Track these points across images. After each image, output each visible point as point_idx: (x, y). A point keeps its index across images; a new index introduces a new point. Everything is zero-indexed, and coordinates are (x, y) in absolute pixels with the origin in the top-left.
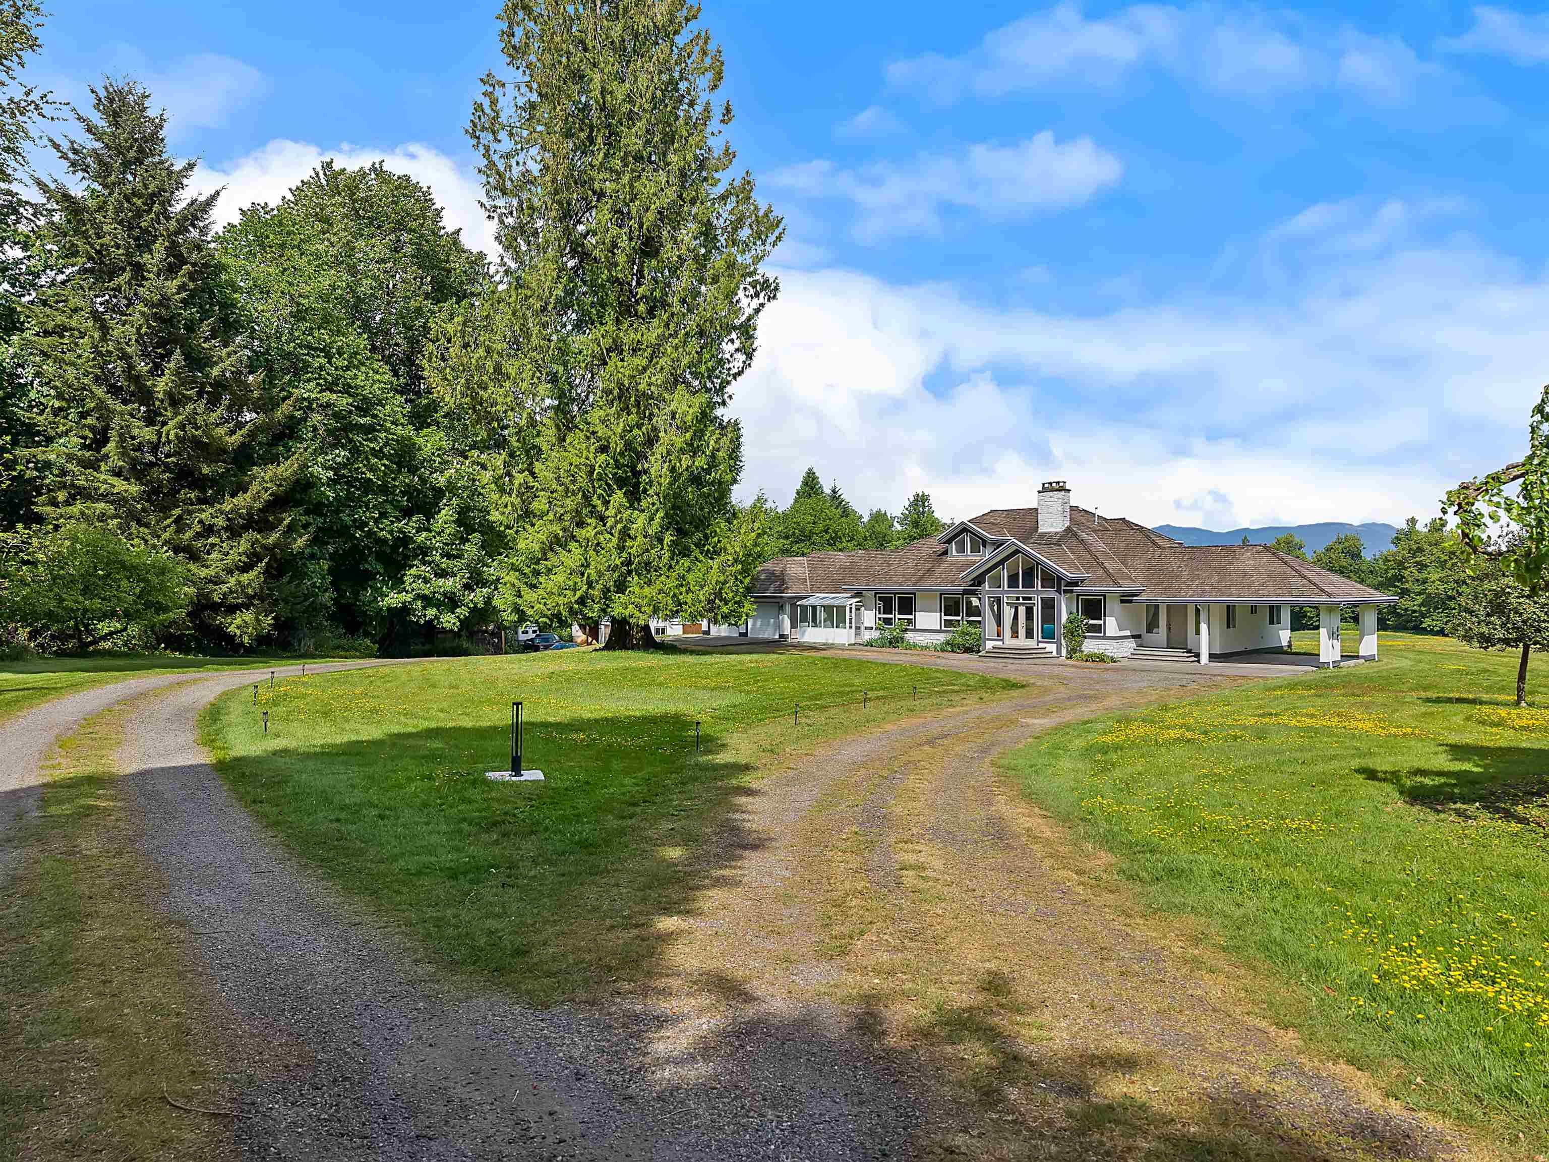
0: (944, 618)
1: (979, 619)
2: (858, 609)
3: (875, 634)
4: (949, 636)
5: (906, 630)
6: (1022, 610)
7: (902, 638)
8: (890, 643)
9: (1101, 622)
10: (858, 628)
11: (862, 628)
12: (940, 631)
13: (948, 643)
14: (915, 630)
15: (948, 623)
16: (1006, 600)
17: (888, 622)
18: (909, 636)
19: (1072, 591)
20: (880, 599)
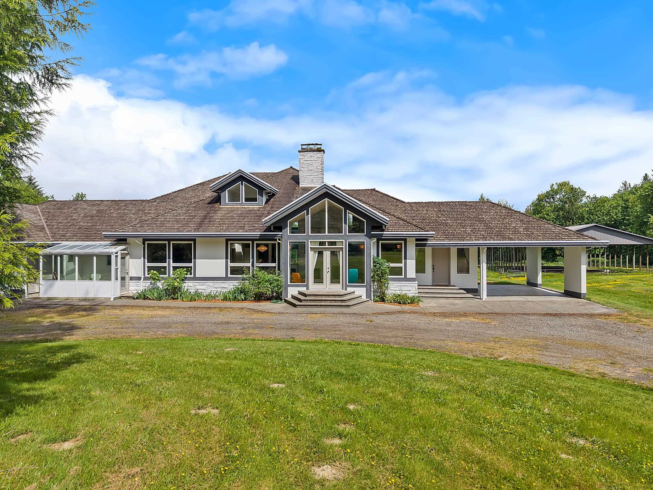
0: (230, 264)
2: (124, 258)
3: (144, 285)
5: (185, 279)
6: (327, 255)
7: (181, 289)
10: (123, 279)
11: (128, 278)
12: (226, 279)
14: (195, 279)
15: (234, 271)
16: (310, 246)
18: (189, 285)
20: (150, 246)
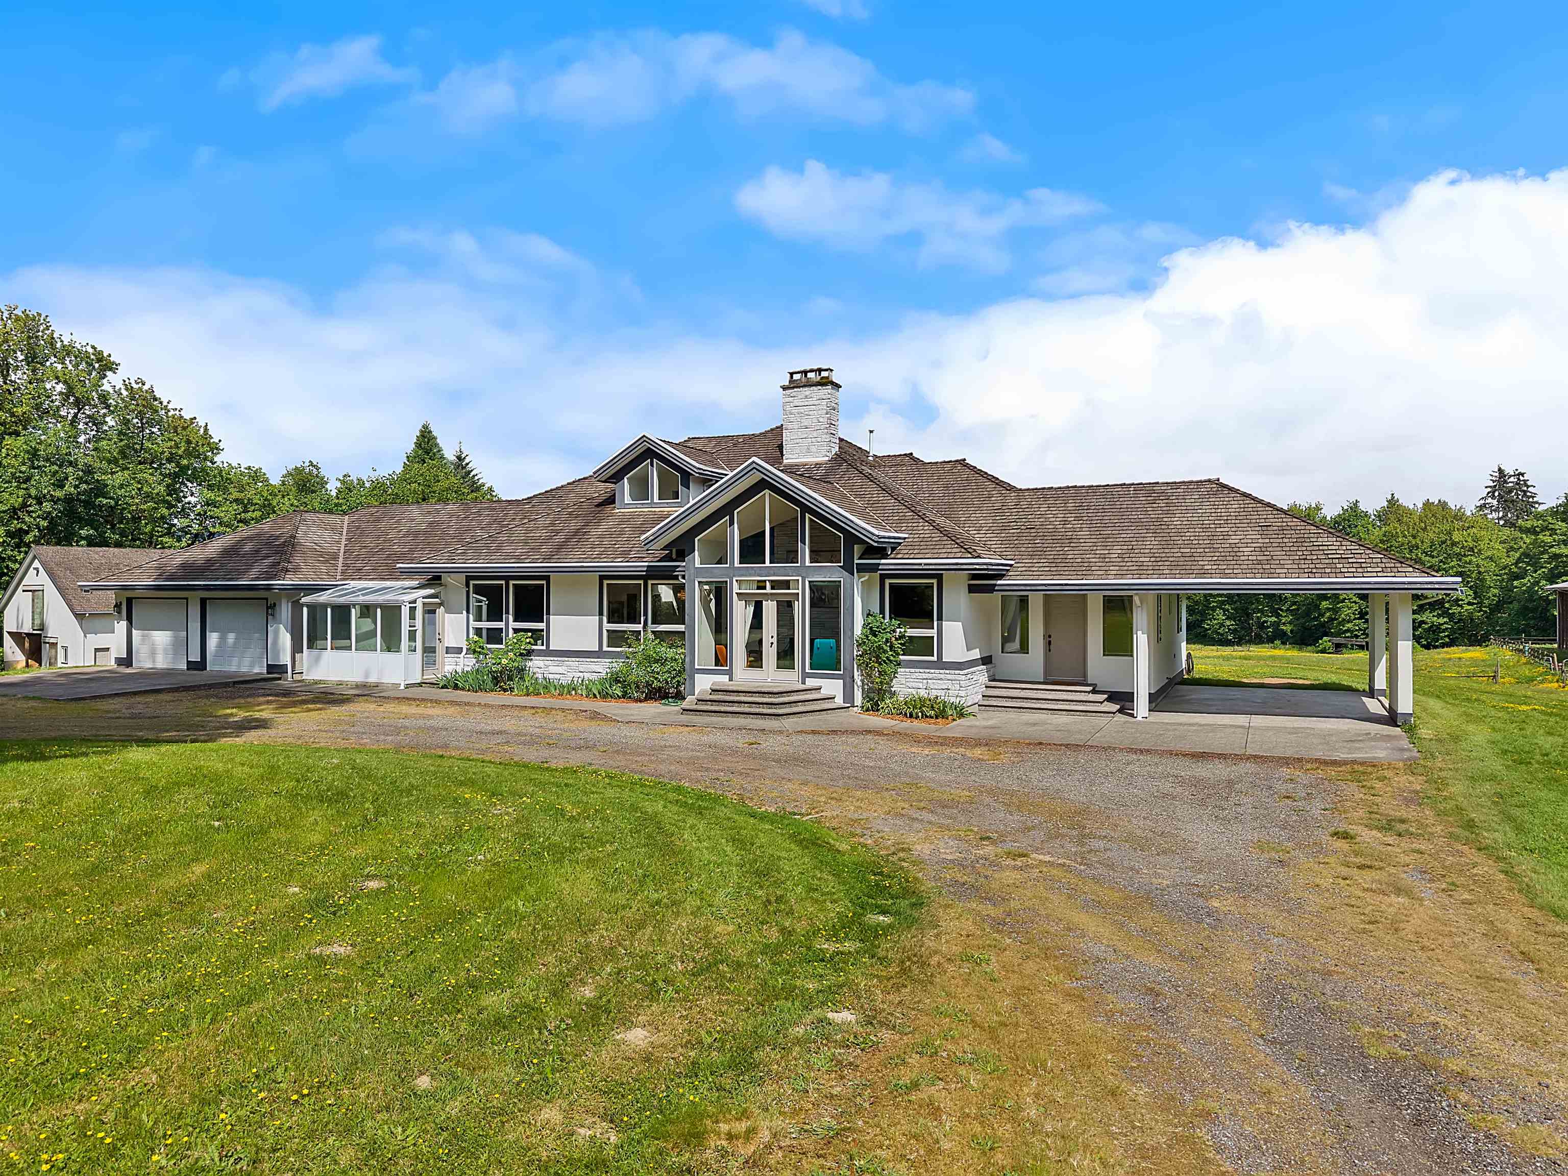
1: (681, 628)
2: (430, 611)
3: (466, 663)
4: (618, 665)
5: (530, 653)
6: (770, 609)
7: (521, 670)
8: (496, 680)
9: (933, 633)
10: (429, 650)
11: (440, 650)
12: (599, 654)
13: (615, 679)
14: (549, 653)
15: (616, 638)
16: (736, 589)
17: (494, 636)
18: (538, 666)
19: (874, 568)
20: (479, 590)
